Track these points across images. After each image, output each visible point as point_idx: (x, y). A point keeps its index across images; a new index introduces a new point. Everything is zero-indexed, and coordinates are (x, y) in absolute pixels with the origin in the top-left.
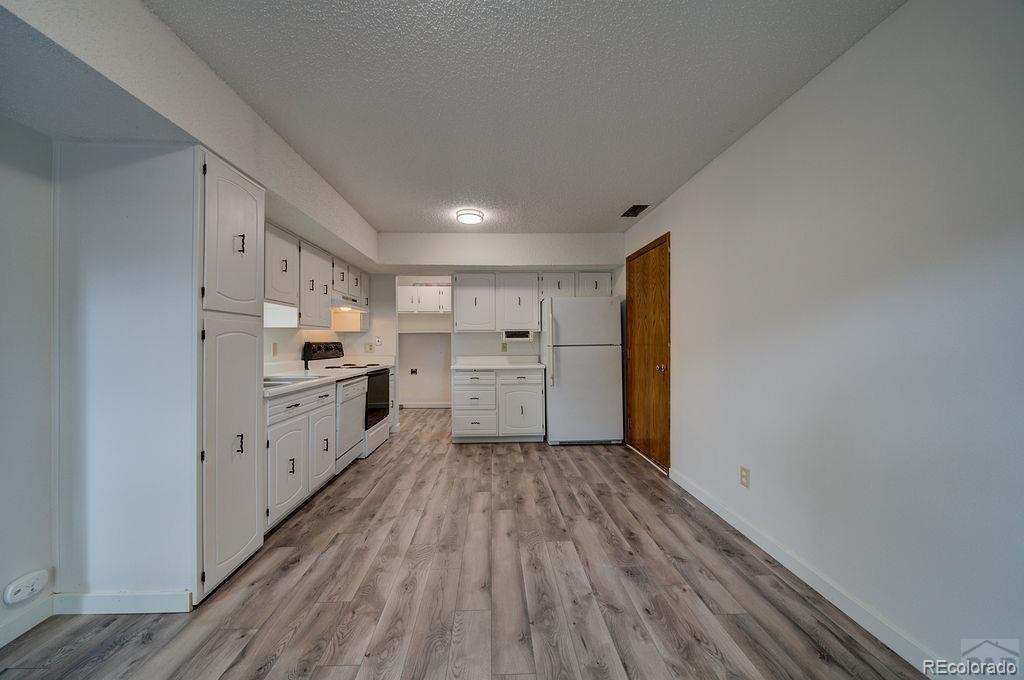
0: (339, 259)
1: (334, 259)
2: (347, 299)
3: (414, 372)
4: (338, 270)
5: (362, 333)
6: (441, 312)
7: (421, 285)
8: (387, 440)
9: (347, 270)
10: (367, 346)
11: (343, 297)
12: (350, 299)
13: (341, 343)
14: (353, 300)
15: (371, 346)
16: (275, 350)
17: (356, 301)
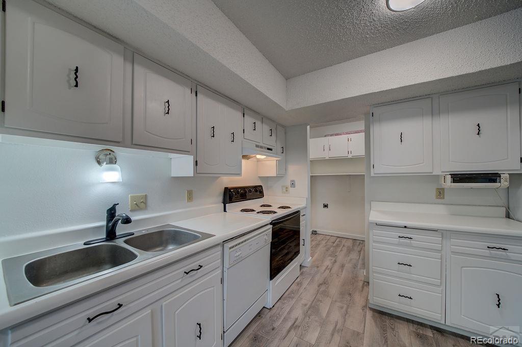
0: (250, 109)
1: (245, 110)
2: (261, 147)
3: (326, 206)
4: (249, 120)
5: (279, 177)
6: (350, 156)
7: (331, 135)
8: (298, 278)
9: (261, 122)
10: (284, 188)
11: (256, 146)
12: (264, 148)
13: (261, 186)
14: (268, 149)
15: (287, 188)
16: (190, 196)
17: (272, 150)
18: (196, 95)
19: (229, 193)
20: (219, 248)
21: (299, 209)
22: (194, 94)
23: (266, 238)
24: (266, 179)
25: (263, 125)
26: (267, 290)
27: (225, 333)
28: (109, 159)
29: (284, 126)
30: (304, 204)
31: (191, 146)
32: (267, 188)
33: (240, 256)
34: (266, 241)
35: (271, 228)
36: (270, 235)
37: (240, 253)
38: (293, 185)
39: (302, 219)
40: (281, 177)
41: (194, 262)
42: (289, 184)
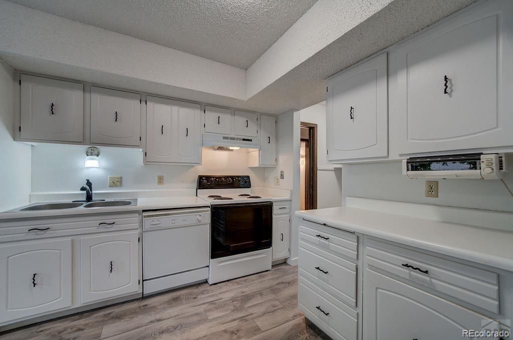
1: (207, 107)
8: (267, 271)
9: (232, 115)
10: (276, 180)
11: (224, 138)
12: (237, 139)
13: (248, 176)
14: (244, 140)
15: (278, 179)
16: (161, 180)
17: (251, 140)
18: (146, 104)
19: (200, 181)
20: (137, 215)
21: (271, 201)
22: (143, 103)
23: (199, 218)
24: (262, 170)
25: (236, 117)
26: (208, 266)
27: (143, 281)
28: (92, 152)
29: (274, 115)
30: (287, 197)
31: (140, 142)
32: (264, 179)
33: (158, 226)
34: (199, 221)
35: (208, 211)
36: (206, 216)
37: (157, 223)
38: (282, 177)
39: (280, 211)
40: (274, 168)
41: (109, 219)
42: (279, 175)
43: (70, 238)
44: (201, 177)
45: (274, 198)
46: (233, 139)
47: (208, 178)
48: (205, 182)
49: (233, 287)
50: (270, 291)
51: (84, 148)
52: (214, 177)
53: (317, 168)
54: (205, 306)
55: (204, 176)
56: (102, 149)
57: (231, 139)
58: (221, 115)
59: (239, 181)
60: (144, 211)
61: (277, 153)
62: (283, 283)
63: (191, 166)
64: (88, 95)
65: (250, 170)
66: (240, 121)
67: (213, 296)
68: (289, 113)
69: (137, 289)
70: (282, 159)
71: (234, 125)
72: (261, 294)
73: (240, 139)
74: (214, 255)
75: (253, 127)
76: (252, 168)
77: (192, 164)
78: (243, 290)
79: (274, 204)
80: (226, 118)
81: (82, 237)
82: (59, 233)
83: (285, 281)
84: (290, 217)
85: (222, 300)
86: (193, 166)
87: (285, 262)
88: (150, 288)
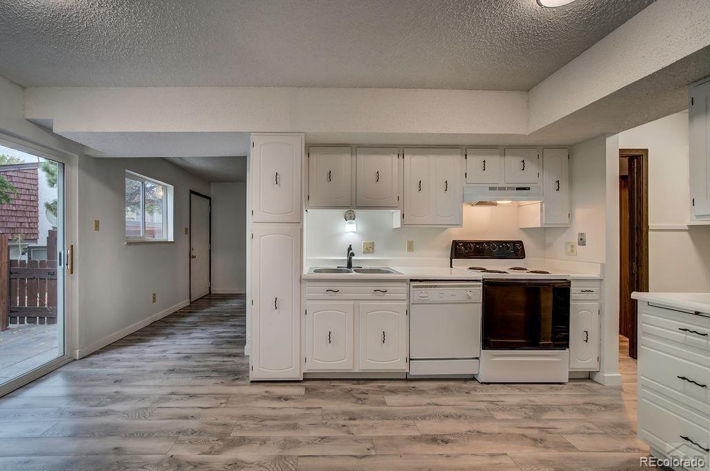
0: (478, 146)
1: (468, 150)
5: (561, 229)
8: (561, 383)
9: (500, 155)
10: (569, 247)
11: (491, 189)
12: (509, 188)
13: (521, 242)
14: (518, 189)
15: (572, 246)
16: (411, 247)
17: (529, 189)
18: (403, 158)
19: (456, 249)
20: (405, 284)
21: (568, 278)
22: (401, 157)
23: (469, 295)
24: (541, 233)
25: (508, 158)
26: (477, 358)
27: (410, 359)
28: (350, 217)
29: (565, 145)
30: (595, 274)
31: (397, 202)
32: (545, 246)
33: (426, 298)
34: (469, 298)
35: (479, 286)
36: (477, 293)
37: (425, 295)
38: (582, 241)
39: (582, 296)
40: (565, 228)
41: (382, 287)
42: (576, 240)
43: (352, 303)
44: (455, 243)
45: (571, 275)
46: (503, 189)
47: (466, 244)
48: (461, 250)
49: (514, 393)
50: (575, 409)
51: (343, 212)
52: (472, 243)
53: (647, 227)
54: (486, 404)
55: (461, 242)
56: (358, 212)
57: (500, 189)
58: (487, 158)
59: (508, 248)
60: (411, 280)
61: (572, 204)
62: (593, 404)
63: (442, 228)
64: (354, 157)
65: (522, 231)
66: (513, 161)
67: (490, 396)
68: (599, 140)
69: (405, 368)
70: (581, 213)
71: (506, 169)
72: (562, 410)
73: (512, 189)
74: (486, 345)
75: (532, 169)
76: (526, 230)
77: (445, 226)
78: (532, 399)
79: (573, 284)
80: (494, 161)
81: (362, 303)
82: (345, 296)
83: (597, 402)
84: (601, 306)
85: (505, 403)
86: (446, 228)
87: (589, 377)
88: (418, 369)
